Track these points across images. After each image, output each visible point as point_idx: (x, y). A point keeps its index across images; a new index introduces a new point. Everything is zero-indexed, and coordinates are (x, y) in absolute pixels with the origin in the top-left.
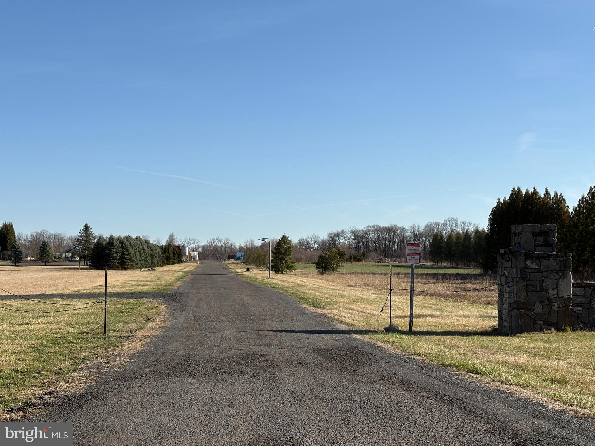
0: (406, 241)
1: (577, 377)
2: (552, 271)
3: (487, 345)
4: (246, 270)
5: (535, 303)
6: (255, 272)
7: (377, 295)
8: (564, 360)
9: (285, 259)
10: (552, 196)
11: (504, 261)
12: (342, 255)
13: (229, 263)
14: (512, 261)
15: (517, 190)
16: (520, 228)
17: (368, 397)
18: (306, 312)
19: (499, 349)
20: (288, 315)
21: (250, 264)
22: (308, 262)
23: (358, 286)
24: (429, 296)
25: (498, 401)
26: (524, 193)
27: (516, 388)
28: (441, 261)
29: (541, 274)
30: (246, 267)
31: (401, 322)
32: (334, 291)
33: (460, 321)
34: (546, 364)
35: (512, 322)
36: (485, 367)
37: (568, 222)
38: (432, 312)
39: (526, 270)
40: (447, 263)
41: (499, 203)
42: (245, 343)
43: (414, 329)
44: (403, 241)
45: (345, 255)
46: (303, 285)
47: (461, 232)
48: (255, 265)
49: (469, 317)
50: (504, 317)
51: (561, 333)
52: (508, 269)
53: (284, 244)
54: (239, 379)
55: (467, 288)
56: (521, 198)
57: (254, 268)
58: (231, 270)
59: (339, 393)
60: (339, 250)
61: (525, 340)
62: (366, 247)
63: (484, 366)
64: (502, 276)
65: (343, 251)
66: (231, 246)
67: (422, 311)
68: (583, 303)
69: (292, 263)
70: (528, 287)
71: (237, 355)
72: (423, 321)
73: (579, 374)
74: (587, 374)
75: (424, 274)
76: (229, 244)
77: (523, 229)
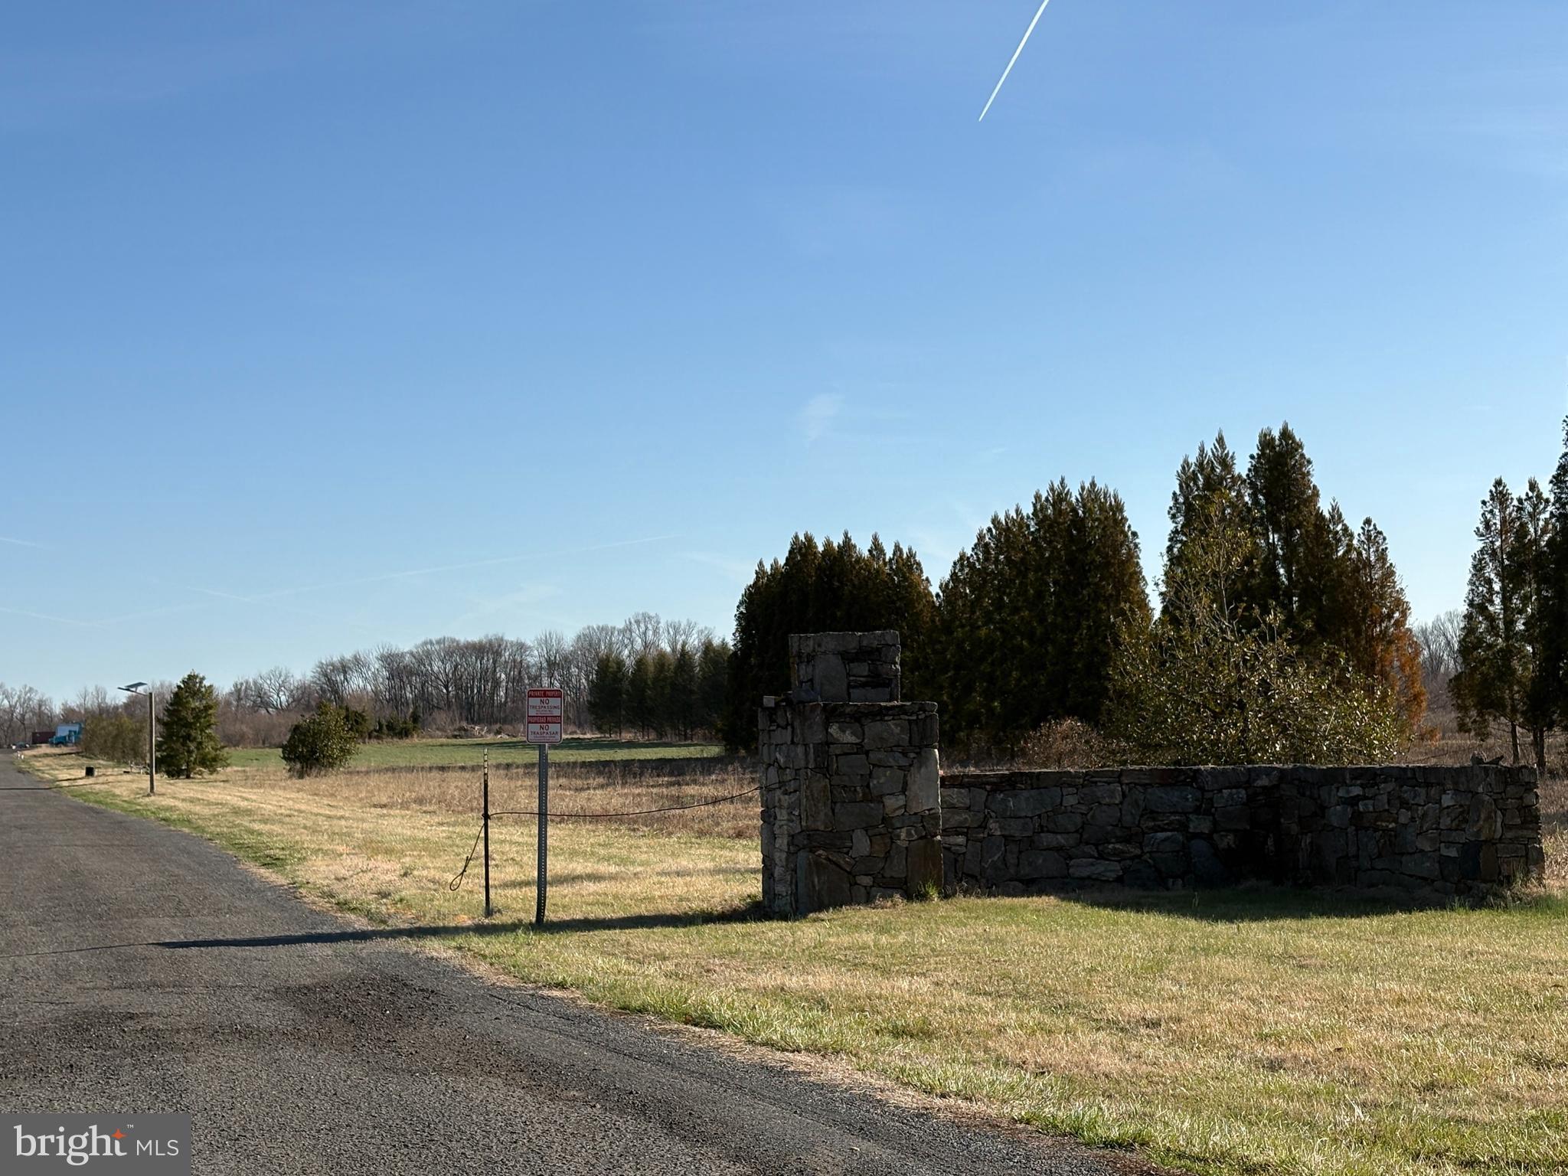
0: (529, 678)
1: (957, 1018)
2: (891, 750)
3: (736, 946)
4: (83, 773)
5: (853, 831)
6: (111, 779)
7: (451, 829)
8: (924, 974)
9: (195, 738)
10: (889, 554)
11: (775, 728)
12: (356, 721)
13: (35, 756)
14: (793, 728)
15: (804, 540)
16: (812, 641)
17: (426, 1113)
18: (256, 885)
19: (767, 956)
20: (205, 898)
21: (96, 757)
22: (260, 745)
23: (401, 804)
24: (590, 822)
25: (763, 1098)
26: (821, 549)
27: (808, 1060)
28: (618, 727)
29: (864, 756)
30: (83, 764)
31: (514, 899)
32: (335, 822)
33: (667, 888)
34: (881, 989)
35: (797, 882)
36: (731, 1007)
37: (928, 619)
38: (596, 867)
39: (829, 747)
40: (636, 733)
41: (760, 573)
42: (79, 984)
43: (550, 915)
44: (520, 679)
45: (365, 720)
46: (247, 810)
47: (668, 649)
48: (112, 759)
49: (689, 874)
50: (778, 871)
51: (916, 906)
52: (784, 747)
53: (192, 697)
54: (62, 1087)
55: (687, 796)
56: (813, 560)
57: (106, 767)
58: (40, 774)
59: (347, 1108)
60: (347, 709)
61: (830, 928)
62: (423, 696)
63: (728, 1005)
64: (769, 765)
65: (359, 709)
66: (40, 706)
67: (571, 866)
68: (967, 825)
69: (216, 750)
70: (835, 792)
71: (57, 1020)
72: (573, 894)
73: (961, 1010)
74: (981, 1008)
75: (575, 763)
76: (34, 703)
77: (819, 645)
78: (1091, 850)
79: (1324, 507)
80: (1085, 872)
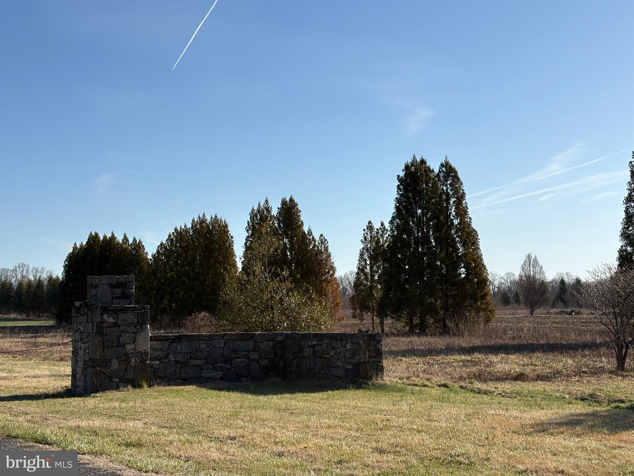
1: (153, 438)
2: (129, 325)
3: (58, 409)
5: (112, 359)
8: (139, 420)
10: (131, 242)
11: (79, 315)
14: (87, 315)
15: (94, 235)
16: (97, 279)
19: (72, 412)
26: (102, 238)
27: (89, 458)
28: (9, 312)
29: (118, 328)
33: (29, 383)
34: (121, 426)
35: (86, 380)
37: (146, 269)
39: (103, 324)
40: (17, 315)
41: (75, 248)
47: (33, 279)
49: (39, 377)
50: (78, 376)
51: (137, 390)
52: (83, 323)
55: (39, 342)
56: (98, 243)
61: (100, 400)
63: (55, 434)
64: (76, 331)
68: (160, 356)
70: (104, 343)
73: (154, 435)
74: (163, 433)
77: (100, 281)
78: (210, 366)
79: (306, 229)
80: (208, 375)
